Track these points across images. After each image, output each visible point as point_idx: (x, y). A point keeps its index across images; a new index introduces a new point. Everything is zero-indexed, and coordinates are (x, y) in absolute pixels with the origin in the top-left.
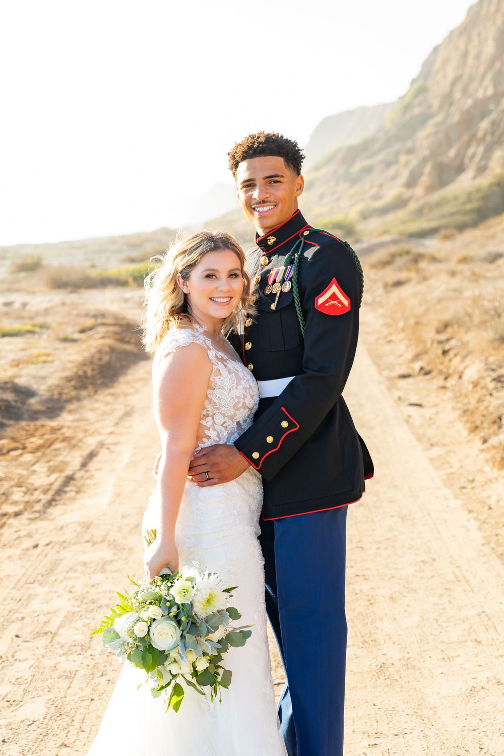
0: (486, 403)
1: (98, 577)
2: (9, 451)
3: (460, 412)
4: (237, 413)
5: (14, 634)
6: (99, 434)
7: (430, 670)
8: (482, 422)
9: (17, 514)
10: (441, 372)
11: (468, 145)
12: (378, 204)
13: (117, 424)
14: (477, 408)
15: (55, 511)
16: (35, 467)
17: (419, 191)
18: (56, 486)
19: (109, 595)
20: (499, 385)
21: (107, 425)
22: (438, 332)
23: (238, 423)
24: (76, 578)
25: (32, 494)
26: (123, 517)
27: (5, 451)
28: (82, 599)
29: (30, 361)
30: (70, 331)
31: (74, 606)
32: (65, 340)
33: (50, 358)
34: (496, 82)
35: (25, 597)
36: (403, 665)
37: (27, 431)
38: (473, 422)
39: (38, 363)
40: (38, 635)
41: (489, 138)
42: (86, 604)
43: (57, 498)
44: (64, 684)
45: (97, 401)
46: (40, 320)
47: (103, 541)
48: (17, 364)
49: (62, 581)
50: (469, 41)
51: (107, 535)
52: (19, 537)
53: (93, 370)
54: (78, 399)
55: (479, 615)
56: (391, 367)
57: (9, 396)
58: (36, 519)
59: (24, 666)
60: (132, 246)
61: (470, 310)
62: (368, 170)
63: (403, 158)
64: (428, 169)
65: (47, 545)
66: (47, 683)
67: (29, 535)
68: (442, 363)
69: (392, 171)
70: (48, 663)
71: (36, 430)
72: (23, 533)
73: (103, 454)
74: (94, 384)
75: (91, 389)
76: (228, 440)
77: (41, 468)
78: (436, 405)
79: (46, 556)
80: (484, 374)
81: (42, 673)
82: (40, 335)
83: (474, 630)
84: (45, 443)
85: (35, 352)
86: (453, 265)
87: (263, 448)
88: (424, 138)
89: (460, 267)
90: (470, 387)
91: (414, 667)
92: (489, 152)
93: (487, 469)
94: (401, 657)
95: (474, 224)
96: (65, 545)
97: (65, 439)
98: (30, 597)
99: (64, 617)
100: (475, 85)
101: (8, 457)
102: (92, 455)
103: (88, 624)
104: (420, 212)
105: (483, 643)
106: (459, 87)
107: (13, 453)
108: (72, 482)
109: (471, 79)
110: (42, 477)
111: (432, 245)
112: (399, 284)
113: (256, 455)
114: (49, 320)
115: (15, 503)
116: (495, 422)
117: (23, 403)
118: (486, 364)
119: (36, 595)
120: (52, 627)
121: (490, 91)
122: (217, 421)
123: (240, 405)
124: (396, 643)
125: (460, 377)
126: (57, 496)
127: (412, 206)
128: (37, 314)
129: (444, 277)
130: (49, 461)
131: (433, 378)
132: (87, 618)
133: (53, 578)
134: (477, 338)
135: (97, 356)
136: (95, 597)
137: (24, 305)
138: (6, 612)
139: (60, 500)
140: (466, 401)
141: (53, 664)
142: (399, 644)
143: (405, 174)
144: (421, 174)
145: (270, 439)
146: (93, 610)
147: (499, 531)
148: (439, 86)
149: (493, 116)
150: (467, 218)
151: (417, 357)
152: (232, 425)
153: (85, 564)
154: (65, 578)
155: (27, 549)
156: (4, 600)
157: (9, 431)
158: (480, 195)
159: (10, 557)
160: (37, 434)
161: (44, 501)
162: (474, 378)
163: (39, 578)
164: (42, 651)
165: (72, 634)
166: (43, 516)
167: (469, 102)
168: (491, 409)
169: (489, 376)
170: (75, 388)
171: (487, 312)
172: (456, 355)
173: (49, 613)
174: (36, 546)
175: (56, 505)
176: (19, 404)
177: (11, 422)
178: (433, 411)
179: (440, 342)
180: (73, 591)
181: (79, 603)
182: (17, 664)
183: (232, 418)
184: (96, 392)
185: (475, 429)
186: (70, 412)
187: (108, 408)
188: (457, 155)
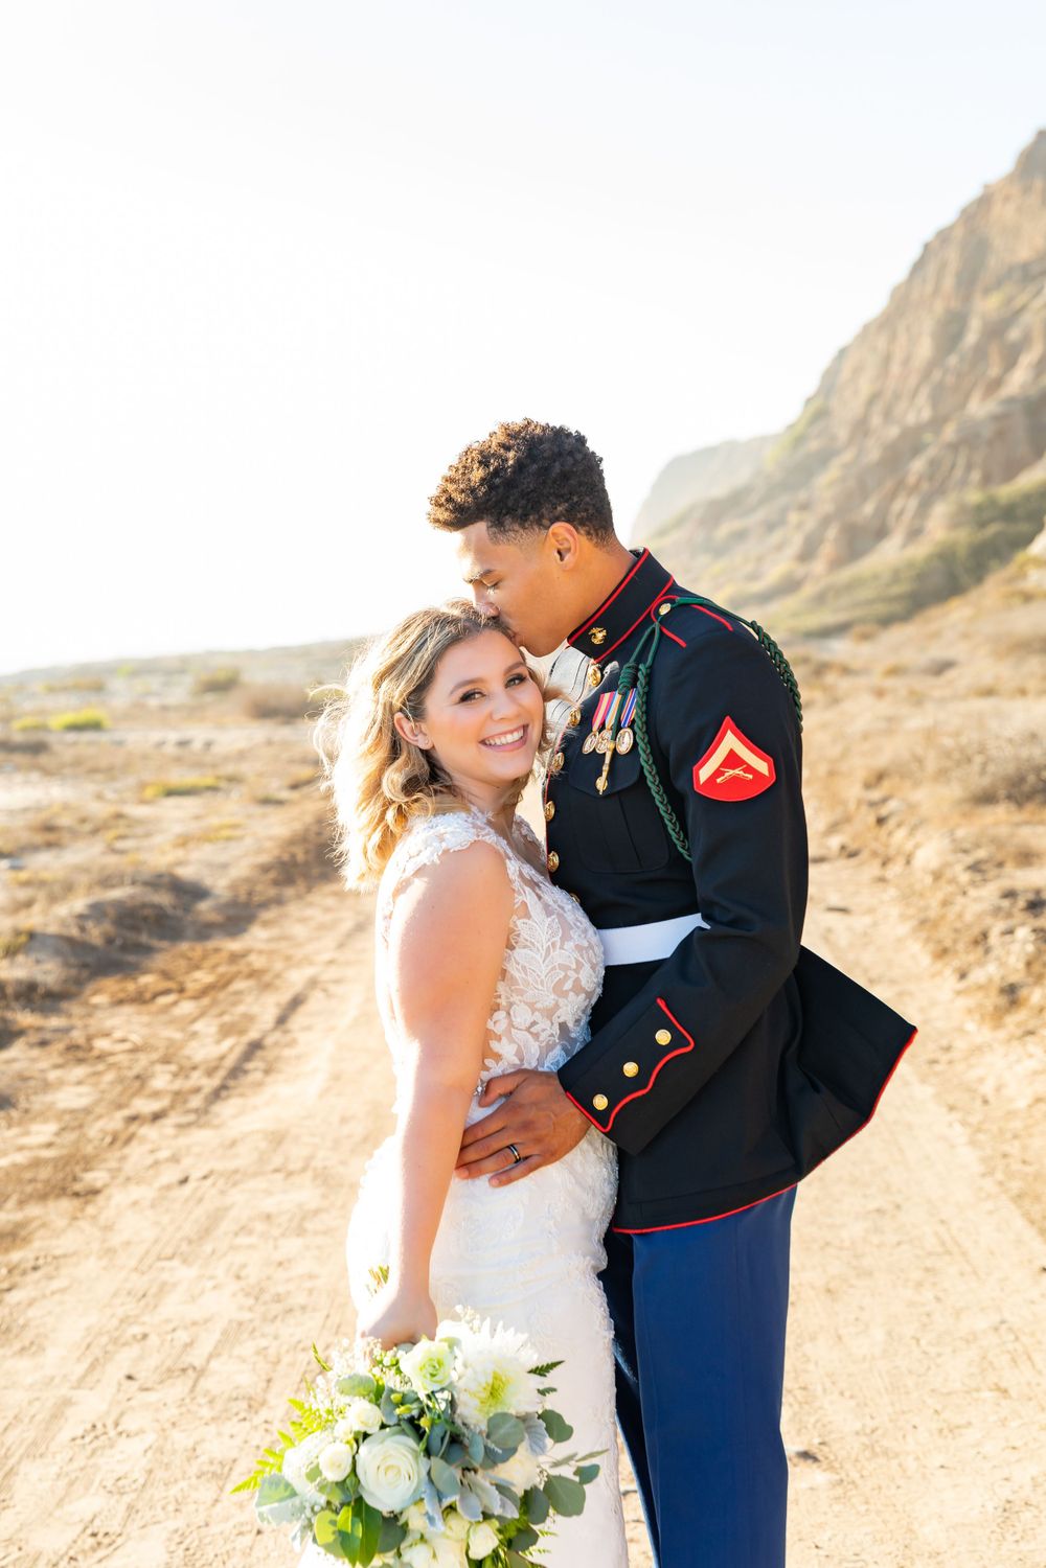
0: (956, 908)
1: (291, 1246)
2: (155, 996)
3: (914, 922)
4: (562, 1002)
5: (126, 1372)
6: (311, 963)
7: (917, 1459)
8: (955, 941)
9: (157, 1117)
10: (875, 854)
11: (893, 496)
12: (757, 587)
13: (341, 946)
14: (943, 917)
15: (226, 1109)
16: (199, 1026)
17: (818, 567)
18: (229, 1062)
19: (308, 1284)
20: (978, 877)
21: (325, 948)
22: (868, 786)
23: (563, 1027)
24: (251, 1247)
25: (187, 1077)
26: (344, 1120)
27: (148, 996)
28: (257, 1293)
29: (207, 837)
30: (276, 787)
31: (241, 1308)
32: (267, 801)
33: (238, 833)
35: (154, 1290)
36: (866, 1447)
37: (189, 959)
38: (939, 942)
39: (217, 839)
40: (170, 1373)
41: (925, 486)
42: (265, 1303)
43: (231, 1083)
44: (206, 1492)
45: (311, 904)
46: (230, 769)
47: (304, 1170)
48: (184, 841)
49: (225, 1254)
50: (893, 338)
51: (310, 1158)
52: (156, 1163)
53: (307, 852)
54: (279, 901)
55: (996, 1329)
57: (164, 899)
58: (189, 1125)
59: (135, 1446)
61: (919, 751)
62: (740, 536)
63: (794, 517)
64: (832, 533)
65: (205, 1177)
66: (174, 1491)
67: (175, 1159)
68: (876, 839)
69: (776, 537)
70: (181, 1439)
71: (205, 957)
72: (163, 1154)
73: (315, 1001)
74: (307, 876)
75: (301, 885)
76: (540, 1061)
77: (207, 1027)
78: (871, 911)
79: (200, 1200)
80: (951, 858)
81: (167, 1464)
82: (228, 792)
83: (991, 1363)
84: (218, 982)
85: (214, 821)
86: (876, 679)
87: (616, 1087)
88: (826, 486)
89: (890, 683)
90: (929, 880)
91: (885, 1453)
93: (971, 1026)
94: (858, 1426)
95: (906, 616)
96: (238, 1177)
97: (253, 974)
98: (163, 1289)
99: (222, 1334)
100: (902, 405)
101: (153, 1007)
102: (296, 1002)
103: (266, 1348)
105: (1013, 1392)
106: (879, 407)
107: (163, 1000)
108: (259, 1053)
109: (897, 397)
110: (208, 1045)
111: (837, 648)
113: (601, 1102)
114: (245, 768)
115: (156, 1094)
116: (976, 942)
117: (187, 909)
118: (954, 841)
119: (175, 1285)
120: (196, 1357)
122: (517, 1021)
123: (568, 985)
124: (847, 1394)
125: (908, 862)
126: (232, 1078)
127: (808, 590)
128: (226, 759)
129: (867, 700)
130: (221, 1014)
131: (861, 864)
132: (263, 1335)
133: (208, 1248)
134: (931, 797)
135: (315, 828)
136: (281, 1289)
137: (208, 745)
138: (115, 1322)
139: (235, 1088)
140: (922, 903)
141: (190, 1444)
142: (852, 1397)
143: (796, 543)
144: (821, 540)
145: (630, 1069)
146: (276, 1317)
147: (1007, 1148)
148: (847, 409)
149: (931, 452)
150: (897, 608)
151: (834, 828)
152: (549, 1030)
153: (268, 1217)
154: (233, 1248)
155: (168, 1187)
156: (115, 1295)
157: (160, 961)
158: (913, 572)
159: (135, 1203)
160: (207, 964)
161: (207, 1090)
162: (934, 864)
163: (184, 1247)
164: (172, 1412)
165: (232, 1374)
166: (203, 1119)
168: (969, 917)
169: (959, 862)
170: (276, 883)
171: (947, 754)
172: (899, 825)
173: (194, 1324)
174: (184, 1181)
175: (228, 1097)
176: (179, 913)
177: (164, 944)
178: (867, 920)
179: (872, 804)
180: (243, 1274)
181: (251, 1301)
182: (123, 1442)
183: (550, 1013)
184: (309, 890)
185: (942, 953)
186: (266, 924)
187: (328, 917)
188: (877, 512)
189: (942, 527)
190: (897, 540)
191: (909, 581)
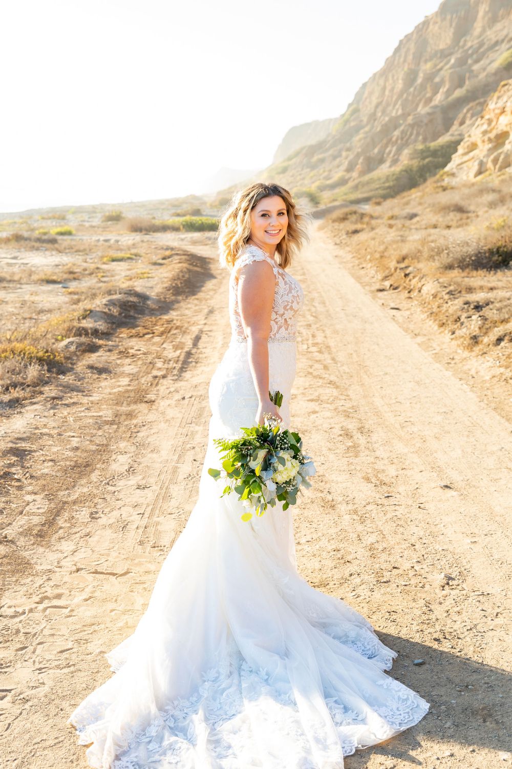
4: (286, 312)
11: (386, 146)
12: (329, 182)
17: (355, 174)
34: (403, 106)
41: (399, 142)
50: (386, 80)
60: (175, 206)
62: (323, 161)
64: (361, 160)
69: (337, 161)
88: (357, 141)
92: (399, 151)
95: (392, 196)
100: (390, 108)
104: (356, 188)
106: (380, 109)
109: (388, 105)
111: (366, 208)
121: (400, 112)
123: (288, 307)
127: (351, 184)
143: (345, 164)
144: (357, 164)
148: (367, 109)
149: (402, 128)
151: (386, 278)
158: (394, 177)
167: (387, 119)
183: (281, 315)
188: (379, 152)
189: (406, 159)
190: (388, 164)
191: (393, 181)
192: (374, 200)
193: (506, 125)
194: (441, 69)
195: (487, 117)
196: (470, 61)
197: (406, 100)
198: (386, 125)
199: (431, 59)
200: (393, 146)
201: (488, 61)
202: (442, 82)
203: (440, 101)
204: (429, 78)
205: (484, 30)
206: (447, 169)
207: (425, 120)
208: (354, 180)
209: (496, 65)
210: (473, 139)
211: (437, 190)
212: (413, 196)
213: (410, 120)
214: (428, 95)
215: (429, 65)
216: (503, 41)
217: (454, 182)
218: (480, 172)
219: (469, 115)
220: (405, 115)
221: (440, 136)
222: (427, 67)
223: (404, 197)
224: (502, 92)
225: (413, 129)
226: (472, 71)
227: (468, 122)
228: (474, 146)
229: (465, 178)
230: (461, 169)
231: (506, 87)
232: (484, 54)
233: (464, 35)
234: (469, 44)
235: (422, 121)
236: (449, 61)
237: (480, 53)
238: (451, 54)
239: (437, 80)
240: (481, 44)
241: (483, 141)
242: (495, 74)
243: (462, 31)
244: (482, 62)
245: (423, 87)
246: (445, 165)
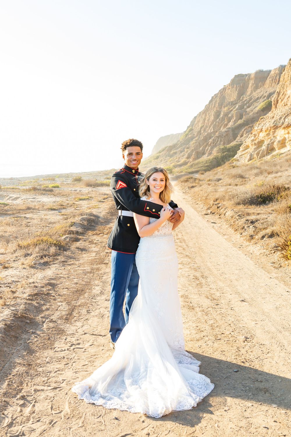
10: (218, 213)
12: (179, 163)
17: (191, 160)
22: (214, 201)
32: (100, 201)
34: (214, 128)
41: (212, 145)
48: (90, 208)
56: (201, 212)
61: (224, 195)
62: (175, 153)
63: (186, 150)
64: (194, 153)
68: (218, 211)
69: (183, 153)
80: (234, 214)
86: (207, 182)
89: (210, 183)
90: (230, 218)
92: (212, 149)
95: (209, 171)
100: (208, 129)
104: (192, 166)
106: (203, 129)
109: (207, 127)
111: (197, 176)
112: (193, 187)
118: (234, 211)
121: (212, 130)
125: (225, 215)
127: (189, 164)
129: (207, 186)
131: (214, 215)
134: (228, 203)
143: (187, 155)
148: (197, 129)
149: (213, 138)
151: (208, 209)
158: (210, 161)
162: (231, 215)
167: (206, 134)
169: (236, 215)
171: (230, 196)
172: (222, 208)
178: (220, 225)
179: (216, 204)
188: (202, 149)
189: (215, 153)
190: (207, 155)
191: (209, 163)
192: (200, 172)
193: (263, 138)
194: (232, 110)
195: (254, 133)
196: (245, 107)
197: (215, 125)
198: (205, 136)
199: (227, 106)
200: (209, 147)
201: (254, 107)
202: (232, 116)
203: (231, 126)
204: (226, 115)
205: (252, 93)
206: (235, 158)
207: (224, 135)
208: (190, 162)
209: (257, 109)
210: (247, 144)
211: (230, 167)
212: (219, 170)
213: (217, 134)
214: (226, 123)
215: (226, 109)
216: (261, 97)
217: (238, 164)
218: (250, 159)
219: (245, 132)
220: (214, 132)
221: (231, 142)
222: (225, 109)
223: (215, 171)
224: (261, 122)
225: (218, 139)
226: (247, 111)
227: (244, 135)
228: (247, 147)
229: (243, 162)
230: (241, 158)
231: (263, 119)
232: (252, 103)
233: (242, 95)
234: (245, 99)
235: (223, 135)
236: (236, 106)
237: (250, 103)
238: (236, 104)
239: (230, 115)
240: (251, 99)
241: (252, 145)
242: (257, 113)
243: (241, 93)
244: (251, 107)
245: (223, 119)
246: (234, 156)
